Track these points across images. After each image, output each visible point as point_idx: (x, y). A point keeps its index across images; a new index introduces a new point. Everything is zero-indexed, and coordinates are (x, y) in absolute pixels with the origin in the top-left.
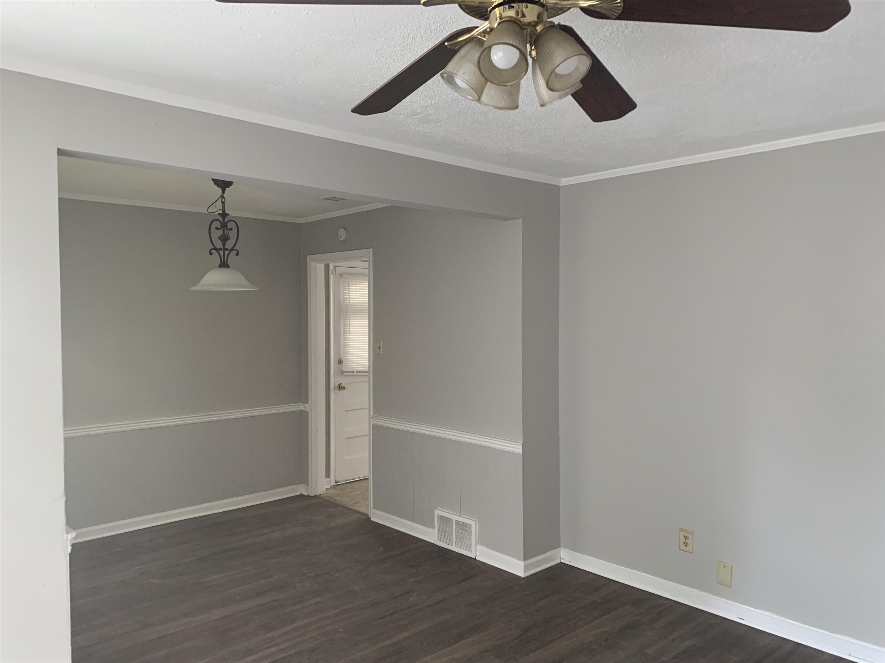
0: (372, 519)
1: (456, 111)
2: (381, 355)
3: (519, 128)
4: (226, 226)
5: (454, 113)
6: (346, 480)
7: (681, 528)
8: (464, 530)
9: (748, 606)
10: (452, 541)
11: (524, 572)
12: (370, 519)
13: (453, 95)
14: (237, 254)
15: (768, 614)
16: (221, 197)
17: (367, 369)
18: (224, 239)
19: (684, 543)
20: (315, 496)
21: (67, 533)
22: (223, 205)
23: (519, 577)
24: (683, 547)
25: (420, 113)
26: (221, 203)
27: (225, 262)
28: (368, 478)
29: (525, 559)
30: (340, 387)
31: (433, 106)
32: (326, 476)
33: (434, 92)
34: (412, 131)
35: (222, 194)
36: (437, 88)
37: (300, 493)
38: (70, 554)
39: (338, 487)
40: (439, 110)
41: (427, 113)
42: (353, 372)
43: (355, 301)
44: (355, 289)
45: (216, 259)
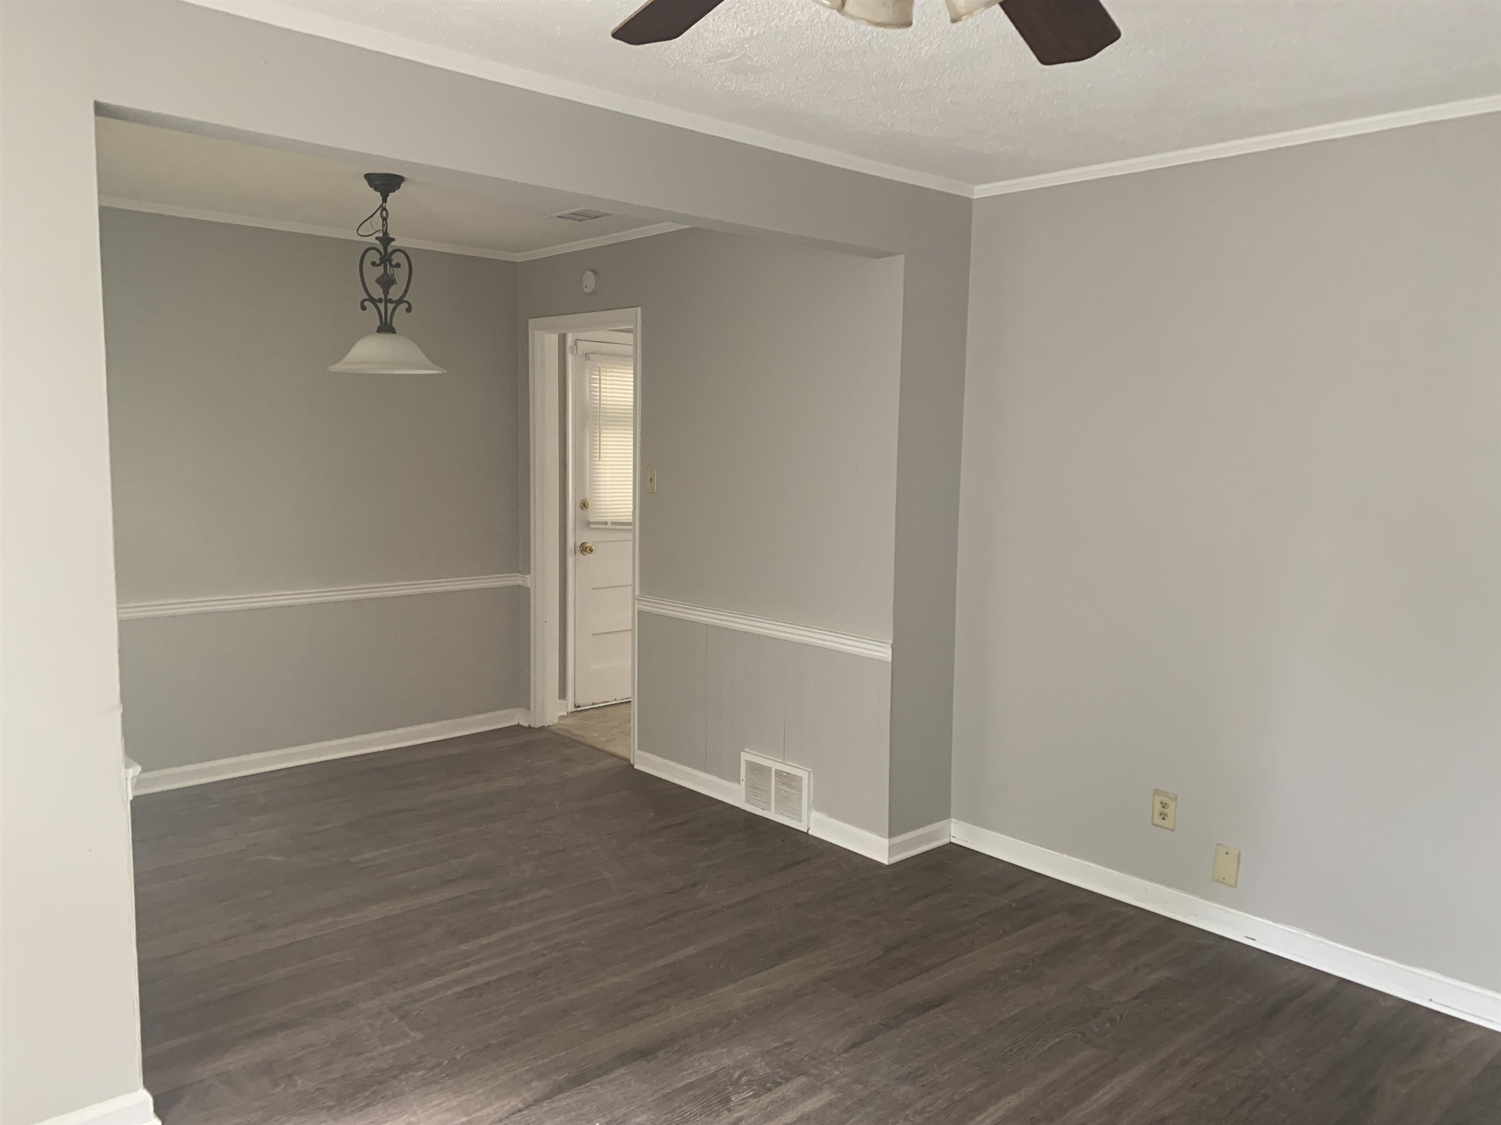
0: (636, 767)
1: (795, 51)
2: (655, 493)
3: (906, 86)
4: (390, 261)
5: (791, 54)
6: (593, 704)
7: (1155, 789)
8: (791, 787)
9: (1263, 919)
10: (769, 804)
11: (889, 857)
12: (633, 766)
13: (790, 20)
14: (409, 310)
15: (1297, 932)
16: (381, 209)
17: (630, 519)
18: (386, 282)
19: (1161, 814)
20: (541, 729)
21: (127, 767)
22: (384, 222)
23: (879, 865)
24: (1158, 820)
25: (731, 54)
26: (381, 220)
27: (387, 323)
28: (630, 702)
29: (891, 834)
30: (584, 549)
31: (754, 41)
32: (559, 697)
33: (757, 12)
34: (716, 89)
35: (383, 204)
36: (762, 6)
37: (516, 723)
38: (131, 802)
39: (580, 715)
40: (764, 48)
41: (744, 54)
42: (606, 523)
43: (610, 401)
44: (610, 380)
45: (372, 317)
